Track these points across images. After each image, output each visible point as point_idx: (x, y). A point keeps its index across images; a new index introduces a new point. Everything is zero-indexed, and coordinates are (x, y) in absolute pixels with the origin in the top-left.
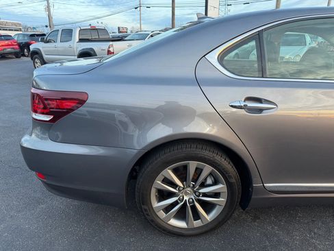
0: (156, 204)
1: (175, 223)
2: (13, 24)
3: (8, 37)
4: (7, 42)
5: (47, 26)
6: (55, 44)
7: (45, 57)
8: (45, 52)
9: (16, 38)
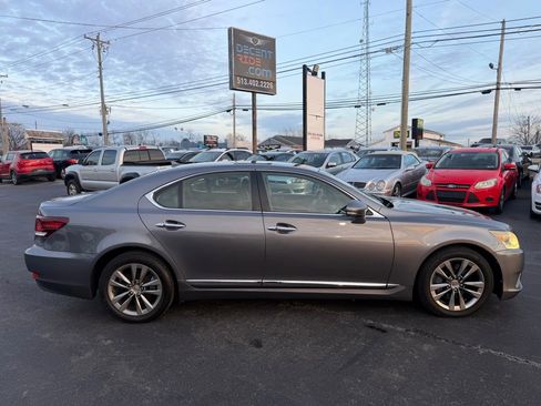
0: (112, 296)
1: (127, 312)
2: (51, 134)
3: (41, 155)
4: (38, 161)
5: (100, 134)
6: (95, 167)
7: (82, 182)
8: (83, 175)
9: (51, 156)
